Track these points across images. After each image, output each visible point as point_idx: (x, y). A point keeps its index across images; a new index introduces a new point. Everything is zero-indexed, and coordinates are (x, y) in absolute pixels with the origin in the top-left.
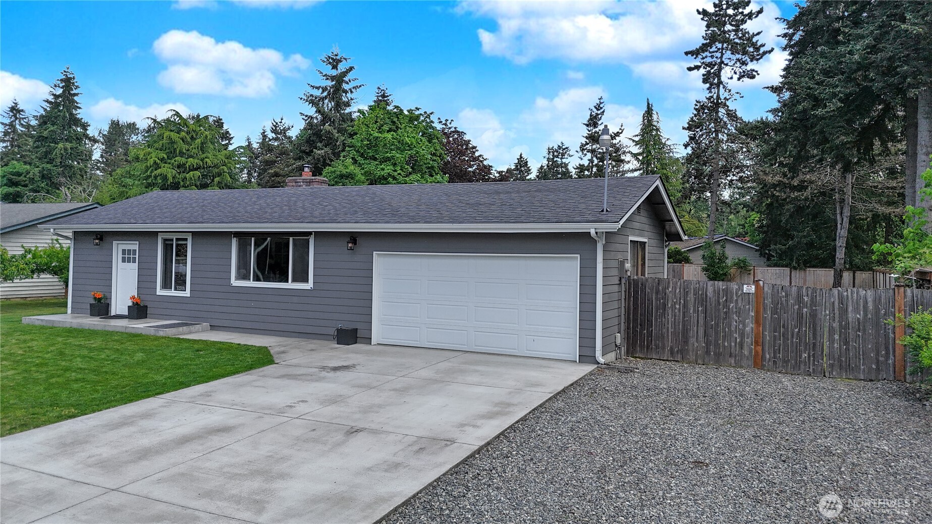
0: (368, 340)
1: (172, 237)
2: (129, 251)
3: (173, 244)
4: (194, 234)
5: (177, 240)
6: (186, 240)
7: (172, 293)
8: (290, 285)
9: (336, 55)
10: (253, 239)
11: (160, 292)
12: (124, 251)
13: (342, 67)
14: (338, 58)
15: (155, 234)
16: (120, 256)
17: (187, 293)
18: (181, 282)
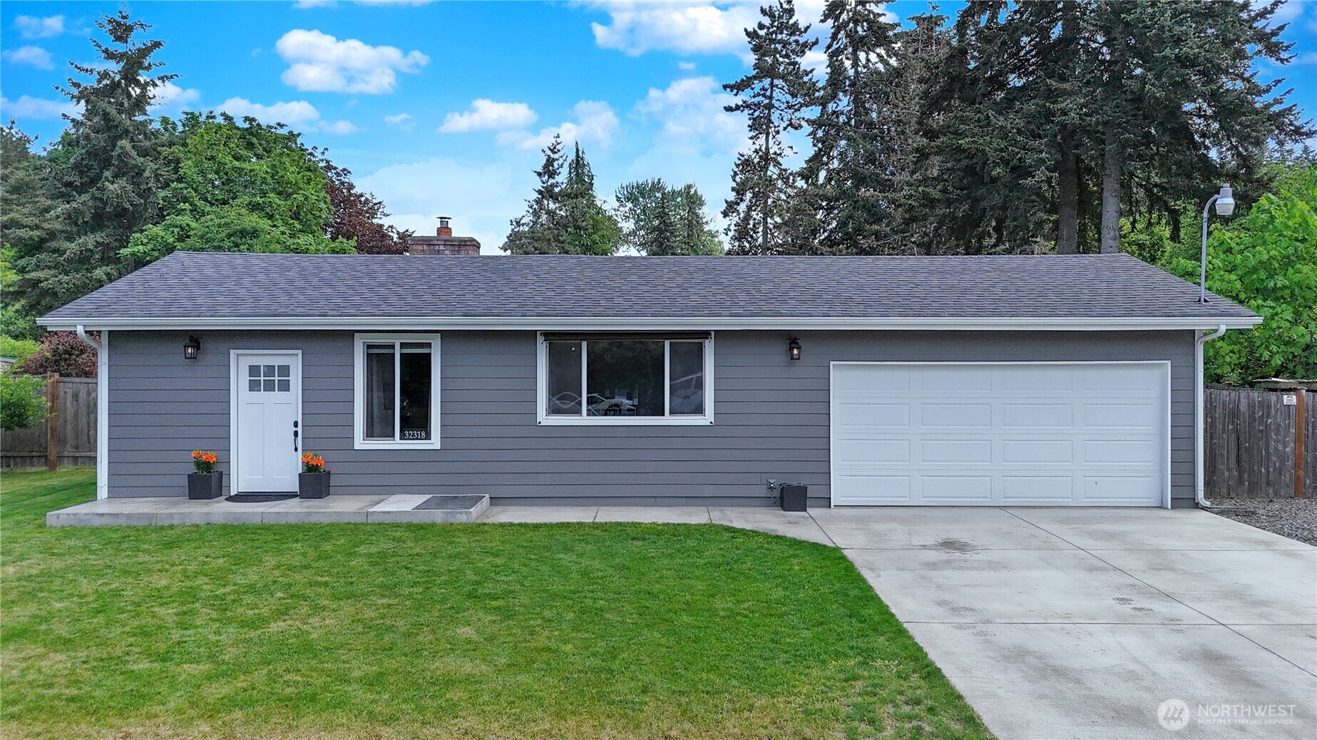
0: (826, 502)
1: (392, 341)
2: (270, 370)
3: (393, 355)
4: (447, 336)
5: (403, 345)
6: (429, 345)
7: (397, 443)
8: (668, 420)
9: (124, 17)
10: (584, 344)
11: (360, 442)
12: (254, 370)
13: (136, 41)
14: (129, 22)
15: (349, 335)
16: (245, 379)
17: (435, 442)
18: (416, 422)
